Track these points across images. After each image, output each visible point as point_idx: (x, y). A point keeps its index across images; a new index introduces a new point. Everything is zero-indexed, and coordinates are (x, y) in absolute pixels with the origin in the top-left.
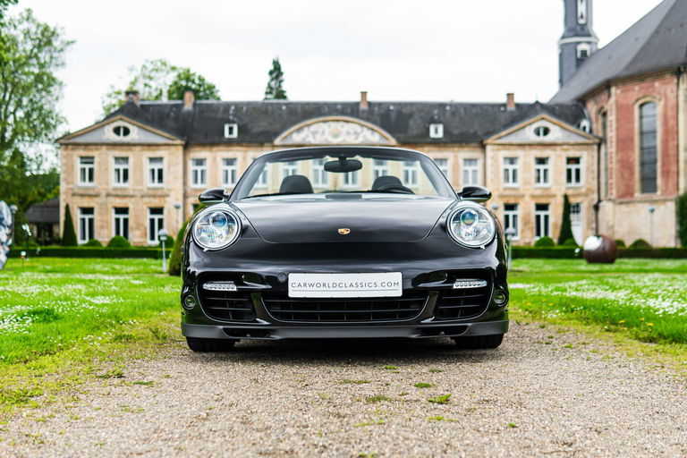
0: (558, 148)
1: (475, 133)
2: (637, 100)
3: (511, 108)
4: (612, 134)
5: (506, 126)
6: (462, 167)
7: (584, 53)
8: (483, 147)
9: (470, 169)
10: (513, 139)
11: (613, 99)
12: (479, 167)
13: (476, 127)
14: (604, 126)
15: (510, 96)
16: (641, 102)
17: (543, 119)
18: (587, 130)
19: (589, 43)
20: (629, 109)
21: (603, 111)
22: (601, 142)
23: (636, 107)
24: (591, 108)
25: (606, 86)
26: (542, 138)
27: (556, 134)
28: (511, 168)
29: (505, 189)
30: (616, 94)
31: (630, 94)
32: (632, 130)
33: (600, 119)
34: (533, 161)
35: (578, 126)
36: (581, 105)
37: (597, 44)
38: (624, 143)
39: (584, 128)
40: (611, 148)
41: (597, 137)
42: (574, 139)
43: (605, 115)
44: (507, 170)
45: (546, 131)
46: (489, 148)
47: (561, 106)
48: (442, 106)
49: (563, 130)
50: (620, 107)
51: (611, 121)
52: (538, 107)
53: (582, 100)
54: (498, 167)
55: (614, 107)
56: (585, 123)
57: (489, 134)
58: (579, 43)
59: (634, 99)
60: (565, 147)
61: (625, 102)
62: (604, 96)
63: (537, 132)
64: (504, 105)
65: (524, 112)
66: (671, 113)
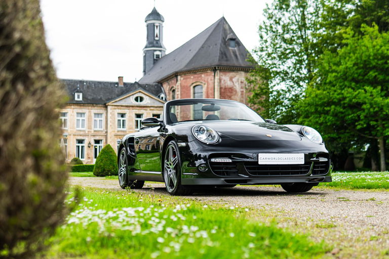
0: (148, 109)
1: (101, 99)
2: (192, 84)
3: (121, 85)
5: (118, 96)
6: (93, 118)
7: (158, 56)
8: (106, 107)
9: (98, 119)
10: (123, 103)
11: (179, 83)
12: (103, 118)
13: (101, 96)
14: (174, 97)
15: (120, 78)
16: (194, 85)
17: (140, 92)
18: (164, 99)
19: (160, 51)
20: (188, 88)
21: (172, 89)
23: (192, 87)
24: (166, 87)
25: (176, 75)
26: (139, 103)
27: (147, 101)
28: (122, 119)
29: (118, 131)
30: (181, 80)
31: (188, 80)
33: (171, 94)
34: (134, 116)
35: (159, 97)
36: (160, 85)
37: (165, 51)
39: (162, 98)
42: (157, 104)
43: (174, 91)
44: (119, 120)
45: (142, 99)
46: (109, 108)
47: (149, 85)
48: (81, 82)
49: (150, 99)
50: (182, 87)
51: (178, 95)
52: (137, 85)
53: (161, 83)
54: (115, 119)
55: (179, 87)
56: (162, 95)
57: (109, 100)
58: (155, 50)
59: (191, 83)
60: (152, 108)
61: (185, 85)
62: (173, 81)
63: (136, 99)
64: (117, 83)
65: (129, 88)
66: (210, 92)
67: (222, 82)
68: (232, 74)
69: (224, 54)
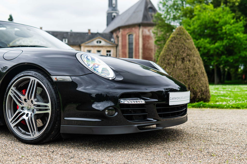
0: (104, 48)
1: (78, 42)
2: (128, 33)
3: (89, 34)
4: (120, 44)
5: (88, 40)
7: (114, 16)
8: (80, 46)
10: (90, 44)
11: (120, 33)
13: (78, 40)
14: (118, 41)
15: (89, 30)
17: (99, 38)
18: (113, 42)
19: (116, 13)
20: (125, 36)
21: (117, 36)
22: (117, 46)
23: (127, 36)
24: (115, 35)
25: (119, 29)
26: (99, 44)
27: (103, 43)
30: (121, 31)
31: (125, 31)
32: (126, 43)
33: (117, 39)
34: (96, 51)
35: (110, 41)
36: (112, 34)
38: (124, 46)
40: (120, 48)
41: (116, 44)
42: (109, 45)
45: (100, 42)
46: (82, 48)
47: (105, 34)
48: (67, 33)
49: (105, 42)
50: (122, 35)
51: (120, 40)
52: (98, 34)
53: (112, 32)
56: (112, 40)
57: (82, 42)
58: (113, 13)
60: (106, 47)
61: (124, 34)
62: (118, 32)
63: (97, 42)
64: (87, 33)
65: (93, 36)
66: (137, 38)
67: (144, 32)
68: (149, 28)
69: (145, 17)
